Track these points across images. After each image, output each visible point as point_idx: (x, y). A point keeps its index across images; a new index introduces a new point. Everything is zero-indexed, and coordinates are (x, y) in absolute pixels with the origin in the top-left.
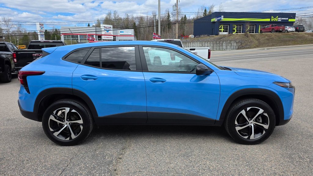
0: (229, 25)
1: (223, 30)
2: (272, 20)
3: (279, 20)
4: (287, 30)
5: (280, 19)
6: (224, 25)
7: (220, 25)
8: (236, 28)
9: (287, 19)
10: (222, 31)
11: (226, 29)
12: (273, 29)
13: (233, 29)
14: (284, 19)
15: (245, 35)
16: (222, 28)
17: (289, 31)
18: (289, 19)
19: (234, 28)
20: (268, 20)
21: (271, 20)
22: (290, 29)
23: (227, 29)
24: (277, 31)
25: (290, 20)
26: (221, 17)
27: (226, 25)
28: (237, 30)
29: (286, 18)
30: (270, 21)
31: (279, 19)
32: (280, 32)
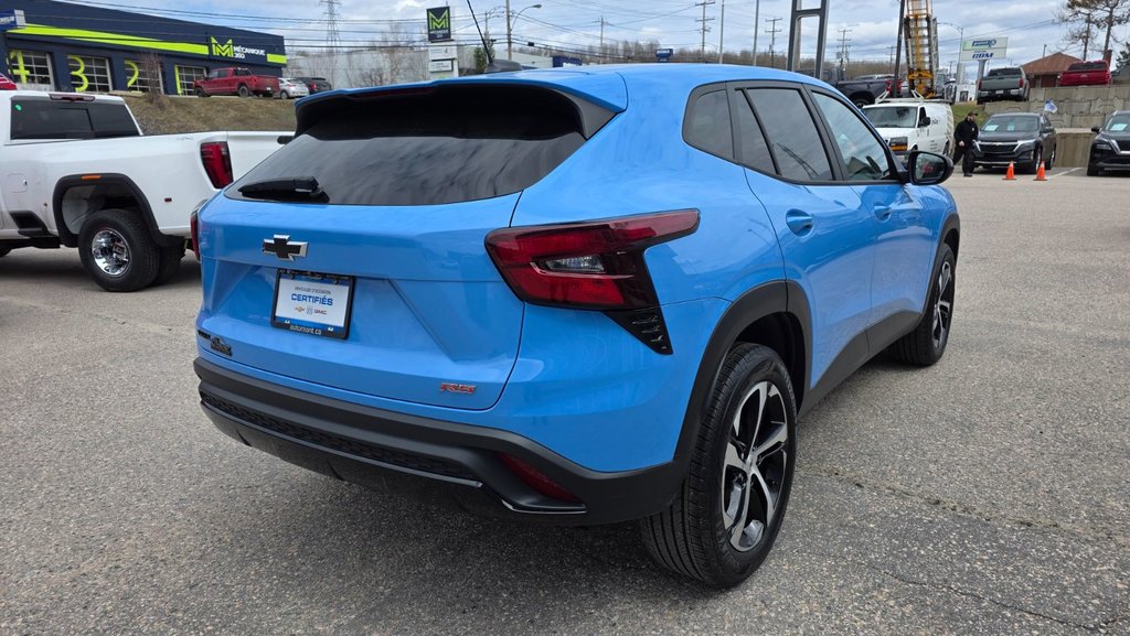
0: (51, 54)
1: (28, 72)
2: (217, 51)
3: (237, 56)
4: (284, 91)
5: (239, 52)
6: (25, 51)
7: (10, 49)
8: (82, 69)
9: (262, 52)
10: (24, 78)
11: (40, 71)
12: (242, 84)
13: (73, 73)
14: (253, 51)
15: (151, 102)
16: (21, 63)
17: (291, 94)
18: (269, 55)
19: (77, 69)
20: (202, 50)
21: (210, 50)
22: (293, 89)
23: (45, 71)
24: (256, 93)
25: (272, 58)
26: (12, 14)
27: (36, 52)
28: (90, 79)
29: (259, 48)
30: (207, 53)
31: (236, 49)
32: (267, 95)
